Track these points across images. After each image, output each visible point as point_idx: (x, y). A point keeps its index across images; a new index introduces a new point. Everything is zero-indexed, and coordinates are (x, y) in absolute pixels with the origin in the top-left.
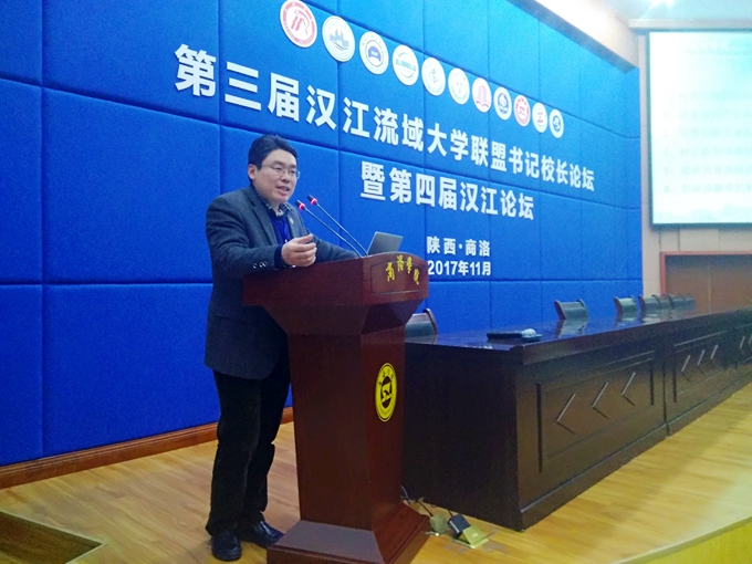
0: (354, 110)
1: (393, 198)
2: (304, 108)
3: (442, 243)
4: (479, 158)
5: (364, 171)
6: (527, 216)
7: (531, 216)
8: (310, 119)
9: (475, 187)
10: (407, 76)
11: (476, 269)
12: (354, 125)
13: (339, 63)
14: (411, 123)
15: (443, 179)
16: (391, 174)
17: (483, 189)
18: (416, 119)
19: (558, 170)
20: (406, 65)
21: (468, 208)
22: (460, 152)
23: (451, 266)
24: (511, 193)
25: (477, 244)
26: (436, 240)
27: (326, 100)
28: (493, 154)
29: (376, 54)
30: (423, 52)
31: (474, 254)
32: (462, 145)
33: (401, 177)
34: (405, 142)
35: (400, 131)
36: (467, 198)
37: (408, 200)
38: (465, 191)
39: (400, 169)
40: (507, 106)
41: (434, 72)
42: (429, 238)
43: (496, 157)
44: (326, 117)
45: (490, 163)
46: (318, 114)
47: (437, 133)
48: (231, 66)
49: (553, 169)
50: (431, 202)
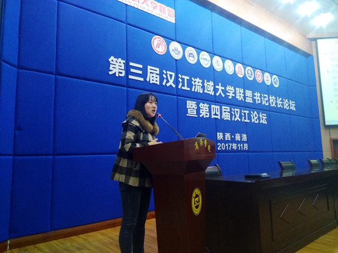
0: (183, 79)
1: (201, 116)
2: (162, 79)
3: (224, 135)
4: (240, 97)
5: (188, 105)
6: (264, 123)
7: (266, 123)
8: (164, 84)
9: (238, 110)
10: (206, 64)
11: (241, 147)
12: (183, 85)
13: (176, 60)
14: (208, 83)
15: (223, 107)
16: (200, 106)
17: (242, 111)
18: (211, 82)
19: (277, 102)
20: (205, 59)
21: (236, 120)
22: (231, 95)
23: (229, 146)
24: (255, 112)
25: (241, 136)
26: (221, 134)
27: (171, 76)
28: (246, 95)
29: (192, 56)
30: (212, 54)
31: (239, 140)
32: (232, 92)
33: (204, 107)
34: (206, 91)
35: (203, 87)
36: (235, 115)
37: (208, 116)
38: (234, 112)
39: (204, 103)
40: (252, 74)
41: (218, 61)
42: (218, 133)
43: (248, 97)
44: (171, 83)
45: (245, 99)
46: (168, 81)
47: (220, 87)
48: (131, 64)
49: (275, 101)
50: (219, 117)
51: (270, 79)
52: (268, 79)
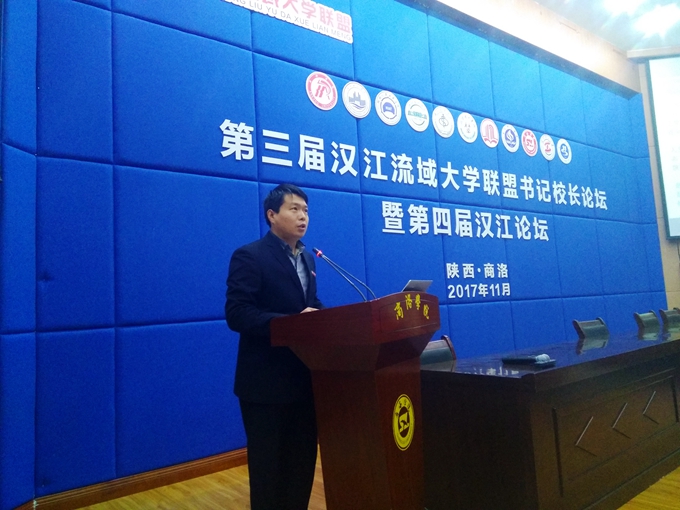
0: (373, 158)
1: (412, 231)
2: (329, 161)
3: (461, 269)
4: (491, 188)
5: (384, 209)
6: (542, 238)
7: (546, 238)
8: (334, 170)
9: (489, 215)
10: (418, 124)
11: (496, 290)
12: (374, 170)
13: (358, 120)
14: (425, 163)
15: (457, 211)
16: (410, 210)
17: (497, 216)
18: (430, 160)
19: (570, 193)
20: (417, 115)
21: (484, 235)
22: (473, 185)
23: (471, 289)
24: (524, 218)
25: (495, 267)
26: (455, 265)
27: (348, 152)
28: (505, 184)
29: (390, 109)
30: (432, 103)
31: (493, 276)
32: (474, 179)
33: (418, 213)
34: (420, 180)
35: (415, 172)
36: (482, 225)
37: (426, 231)
38: (480, 219)
39: (417, 205)
40: (515, 140)
41: (443, 118)
42: (448, 265)
43: (507, 186)
44: (349, 166)
45: (502, 192)
46: (342, 164)
47: (449, 171)
48: (266, 133)
49: (565, 192)
50: (448, 232)
51: (553, 148)
52: (549, 148)
